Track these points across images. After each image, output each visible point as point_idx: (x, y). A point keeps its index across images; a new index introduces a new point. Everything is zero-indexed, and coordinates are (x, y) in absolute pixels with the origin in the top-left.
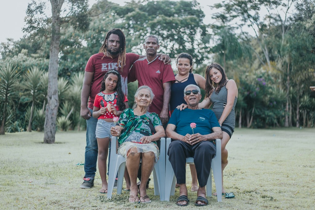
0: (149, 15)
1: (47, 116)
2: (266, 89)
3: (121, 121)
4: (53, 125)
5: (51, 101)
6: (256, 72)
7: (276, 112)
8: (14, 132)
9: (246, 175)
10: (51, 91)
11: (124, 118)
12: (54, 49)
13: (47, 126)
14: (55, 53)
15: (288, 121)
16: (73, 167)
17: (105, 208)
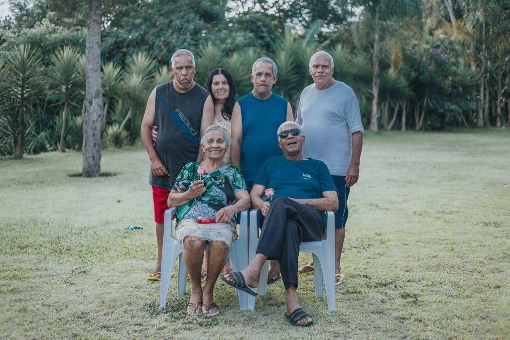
1: (86, 131)
2: (447, 65)
3: (180, 183)
4: (97, 147)
5: (91, 108)
6: (430, 39)
7: (463, 104)
8: (38, 153)
9: (387, 247)
10: (91, 92)
11: (185, 177)
12: (93, 24)
13: (86, 148)
14: (95, 30)
15: (483, 117)
16: (119, 235)
17: (154, 328)
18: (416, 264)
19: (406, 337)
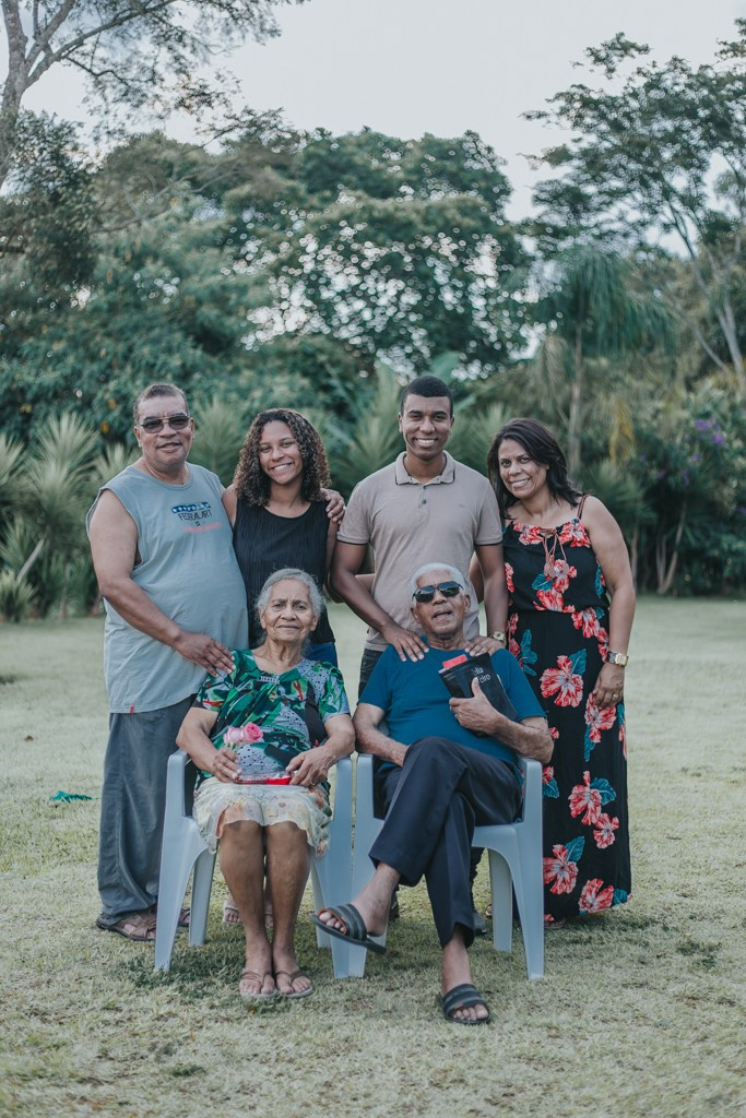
0: (311, 191)
2: (727, 456)
3: (209, 692)
6: (689, 399)
11: (220, 679)
16: (41, 811)
17: (148, 1016)
18: (703, 880)
19: (706, 1037)
